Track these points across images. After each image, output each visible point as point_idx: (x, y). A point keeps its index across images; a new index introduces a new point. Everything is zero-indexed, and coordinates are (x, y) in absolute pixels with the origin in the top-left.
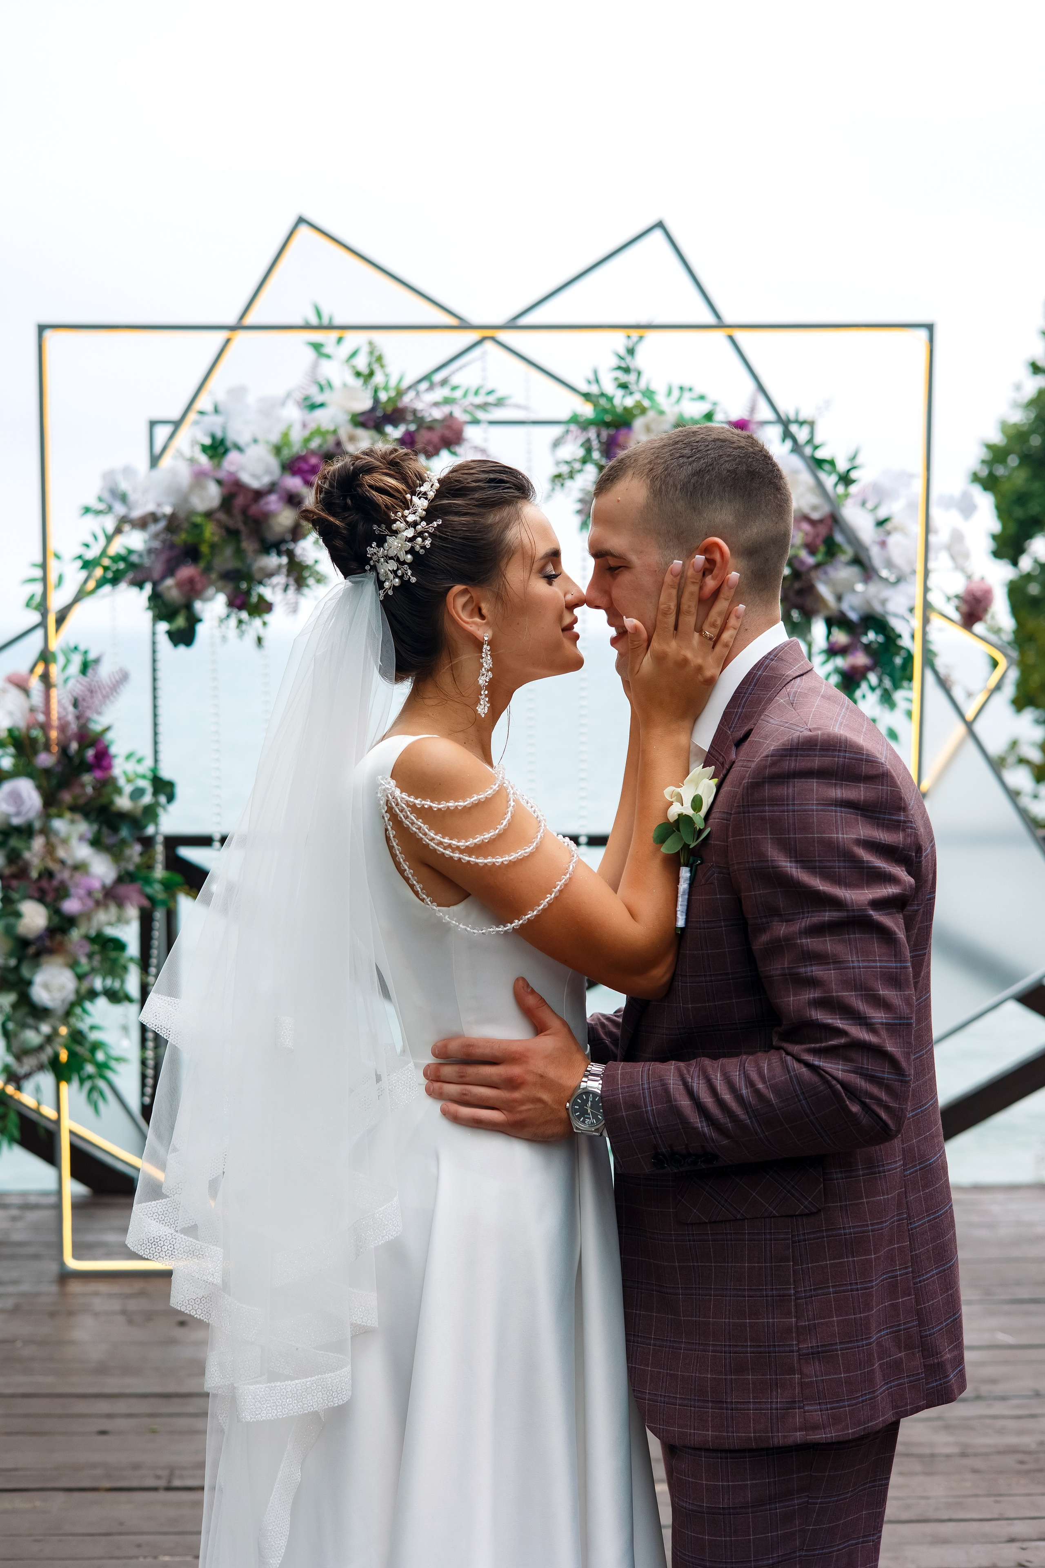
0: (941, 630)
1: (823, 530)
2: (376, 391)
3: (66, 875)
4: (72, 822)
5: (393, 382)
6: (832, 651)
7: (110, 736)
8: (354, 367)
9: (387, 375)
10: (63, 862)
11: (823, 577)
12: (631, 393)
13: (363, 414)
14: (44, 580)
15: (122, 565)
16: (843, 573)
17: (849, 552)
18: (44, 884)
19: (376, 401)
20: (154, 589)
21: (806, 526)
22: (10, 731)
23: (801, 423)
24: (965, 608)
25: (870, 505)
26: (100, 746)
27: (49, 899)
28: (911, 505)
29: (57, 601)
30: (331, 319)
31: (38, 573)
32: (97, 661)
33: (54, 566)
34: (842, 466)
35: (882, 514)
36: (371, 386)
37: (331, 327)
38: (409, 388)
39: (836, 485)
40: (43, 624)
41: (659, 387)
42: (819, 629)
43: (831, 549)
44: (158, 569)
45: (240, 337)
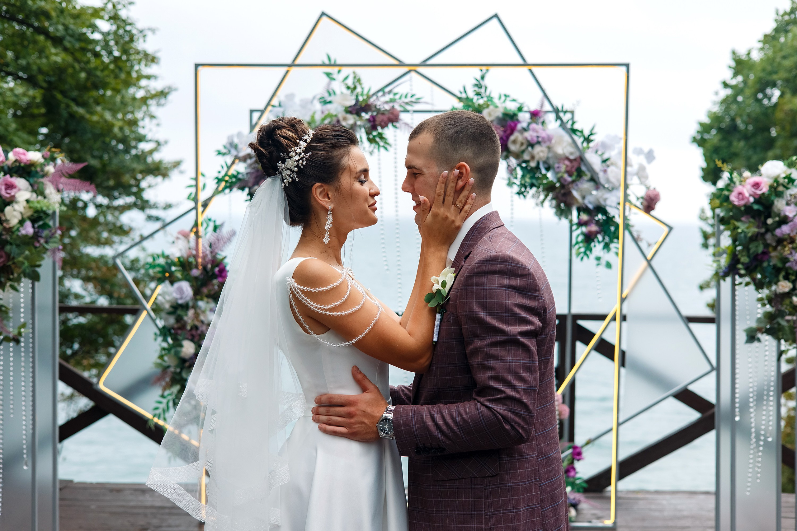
0: (635, 214)
1: (576, 165)
2: (357, 96)
3: (204, 328)
4: (208, 302)
5: (365, 92)
6: (580, 224)
7: (226, 261)
8: (346, 84)
9: (363, 88)
10: (202, 322)
11: (576, 187)
12: (482, 97)
13: (351, 107)
14: (196, 186)
15: (234, 180)
16: (585, 185)
17: (589, 175)
18: (194, 332)
19: (357, 101)
20: (249, 191)
21: (567, 162)
22: (179, 258)
23: (565, 112)
24: (645, 203)
25: (600, 153)
26: (221, 266)
27: (196, 339)
28: (620, 153)
29: (202, 197)
30: (335, 61)
31: (193, 183)
32: (222, 225)
33: (201, 180)
34: (586, 133)
35: (605, 156)
36: (354, 94)
37: (335, 65)
38: (374, 94)
39: (583, 142)
40: (196, 208)
41: (495, 95)
42: (575, 213)
43: (580, 174)
44: (251, 181)
45: (293, 70)
